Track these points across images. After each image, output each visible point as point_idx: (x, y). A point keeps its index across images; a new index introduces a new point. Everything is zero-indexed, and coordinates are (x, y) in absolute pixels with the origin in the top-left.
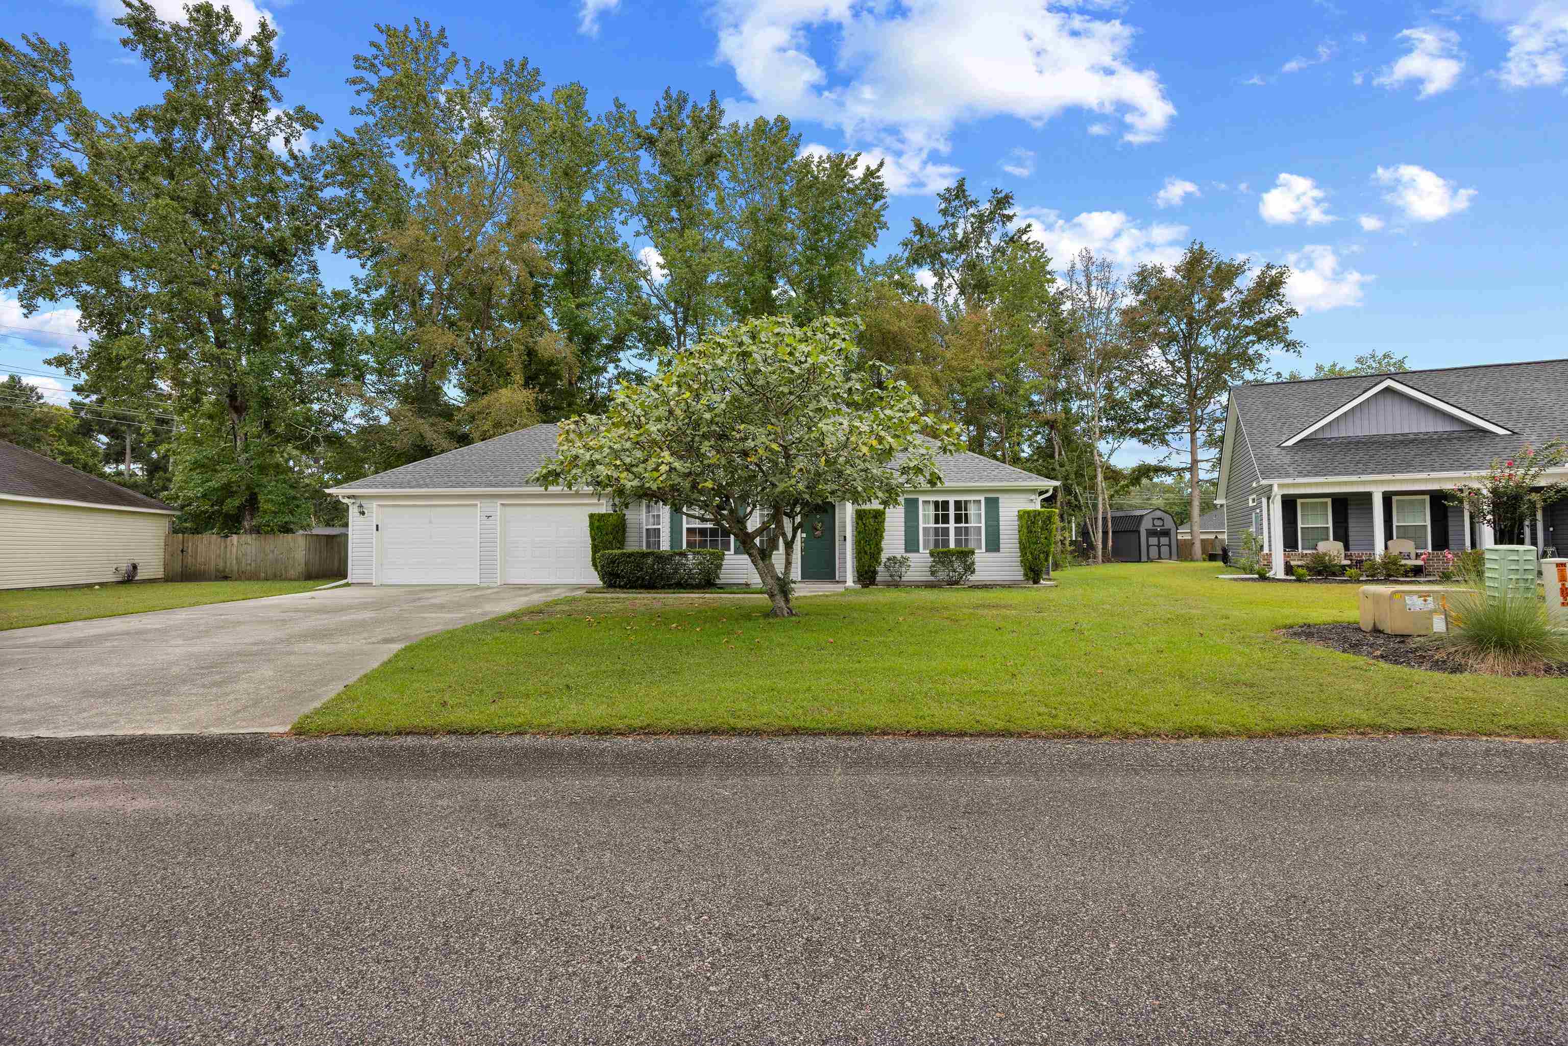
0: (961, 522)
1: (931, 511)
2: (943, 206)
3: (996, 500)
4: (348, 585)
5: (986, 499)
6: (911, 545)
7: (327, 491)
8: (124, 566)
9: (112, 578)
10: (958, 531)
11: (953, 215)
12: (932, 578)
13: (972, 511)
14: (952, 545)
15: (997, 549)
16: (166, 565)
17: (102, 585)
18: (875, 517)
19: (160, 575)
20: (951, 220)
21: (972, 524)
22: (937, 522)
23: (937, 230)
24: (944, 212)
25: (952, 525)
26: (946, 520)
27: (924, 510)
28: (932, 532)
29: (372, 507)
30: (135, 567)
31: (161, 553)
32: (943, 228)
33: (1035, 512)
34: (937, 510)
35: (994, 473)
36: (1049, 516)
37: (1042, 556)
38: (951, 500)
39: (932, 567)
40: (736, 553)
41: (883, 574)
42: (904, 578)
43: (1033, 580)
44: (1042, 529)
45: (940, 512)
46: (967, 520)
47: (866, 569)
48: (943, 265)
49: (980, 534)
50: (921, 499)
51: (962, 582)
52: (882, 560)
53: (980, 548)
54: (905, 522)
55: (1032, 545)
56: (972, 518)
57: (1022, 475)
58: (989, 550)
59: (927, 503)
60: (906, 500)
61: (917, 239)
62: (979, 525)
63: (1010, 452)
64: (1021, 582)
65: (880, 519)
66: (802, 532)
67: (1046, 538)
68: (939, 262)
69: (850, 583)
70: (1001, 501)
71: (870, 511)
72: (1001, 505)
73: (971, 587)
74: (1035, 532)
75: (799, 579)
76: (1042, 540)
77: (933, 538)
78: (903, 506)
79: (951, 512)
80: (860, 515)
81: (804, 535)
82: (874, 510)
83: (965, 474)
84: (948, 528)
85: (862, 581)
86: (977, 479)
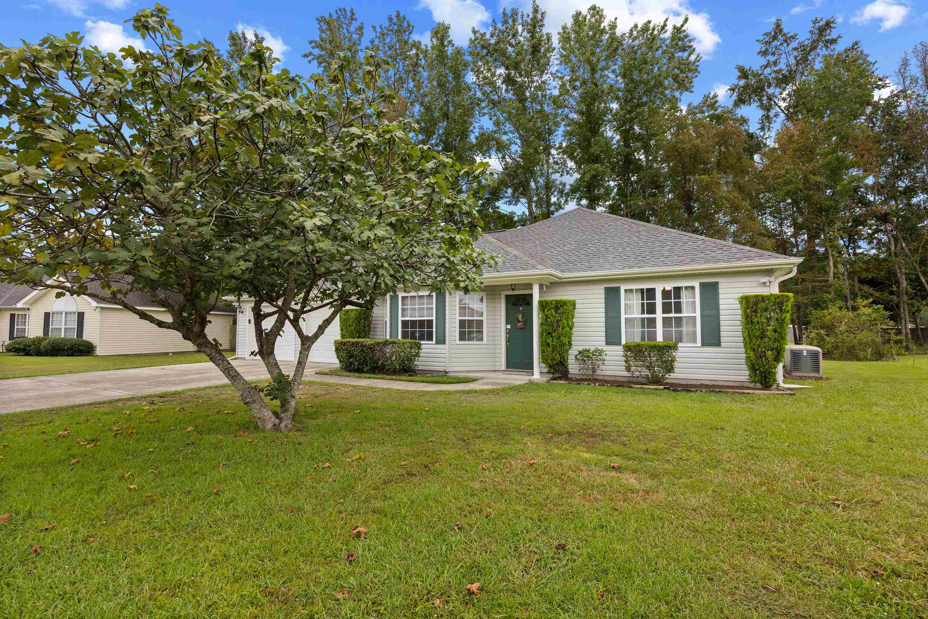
0: (671, 312)
1: (636, 301)
2: (763, 49)
3: (717, 283)
4: (236, 358)
5: (702, 285)
6: (612, 337)
10: (666, 322)
11: (774, 54)
12: (626, 374)
13: (685, 299)
14: (660, 338)
15: (718, 344)
18: (557, 308)
21: (685, 314)
22: (643, 312)
24: (765, 53)
25: (659, 315)
26: (651, 309)
27: (626, 300)
28: (637, 325)
29: (247, 308)
32: (766, 67)
33: (768, 298)
34: (643, 299)
35: (713, 254)
36: (779, 302)
37: (769, 353)
38: (659, 287)
39: (626, 362)
40: (437, 343)
41: (573, 367)
42: (599, 372)
43: (761, 383)
44: (769, 319)
45: (645, 302)
46: (678, 309)
47: (549, 362)
48: (770, 99)
49: (694, 324)
50: (623, 288)
51: (656, 381)
52: (573, 353)
53: (695, 341)
54: (606, 313)
55: (754, 340)
56: (684, 307)
57: (750, 254)
58: (703, 344)
59: (631, 291)
60: (606, 289)
61: (742, 83)
62: (694, 315)
63: (831, 247)
64: (746, 385)
65: (561, 310)
66: (507, 323)
67: (775, 331)
68: (765, 98)
69: (536, 376)
70: (720, 286)
71: (551, 301)
72: (721, 291)
73: (668, 388)
74: (758, 323)
75: (503, 367)
76: (769, 334)
77: (638, 330)
78: (603, 296)
79: (659, 301)
80: (543, 305)
81: (509, 326)
82: (555, 301)
83: (676, 257)
84: (655, 318)
85: (553, 373)
86: (688, 260)
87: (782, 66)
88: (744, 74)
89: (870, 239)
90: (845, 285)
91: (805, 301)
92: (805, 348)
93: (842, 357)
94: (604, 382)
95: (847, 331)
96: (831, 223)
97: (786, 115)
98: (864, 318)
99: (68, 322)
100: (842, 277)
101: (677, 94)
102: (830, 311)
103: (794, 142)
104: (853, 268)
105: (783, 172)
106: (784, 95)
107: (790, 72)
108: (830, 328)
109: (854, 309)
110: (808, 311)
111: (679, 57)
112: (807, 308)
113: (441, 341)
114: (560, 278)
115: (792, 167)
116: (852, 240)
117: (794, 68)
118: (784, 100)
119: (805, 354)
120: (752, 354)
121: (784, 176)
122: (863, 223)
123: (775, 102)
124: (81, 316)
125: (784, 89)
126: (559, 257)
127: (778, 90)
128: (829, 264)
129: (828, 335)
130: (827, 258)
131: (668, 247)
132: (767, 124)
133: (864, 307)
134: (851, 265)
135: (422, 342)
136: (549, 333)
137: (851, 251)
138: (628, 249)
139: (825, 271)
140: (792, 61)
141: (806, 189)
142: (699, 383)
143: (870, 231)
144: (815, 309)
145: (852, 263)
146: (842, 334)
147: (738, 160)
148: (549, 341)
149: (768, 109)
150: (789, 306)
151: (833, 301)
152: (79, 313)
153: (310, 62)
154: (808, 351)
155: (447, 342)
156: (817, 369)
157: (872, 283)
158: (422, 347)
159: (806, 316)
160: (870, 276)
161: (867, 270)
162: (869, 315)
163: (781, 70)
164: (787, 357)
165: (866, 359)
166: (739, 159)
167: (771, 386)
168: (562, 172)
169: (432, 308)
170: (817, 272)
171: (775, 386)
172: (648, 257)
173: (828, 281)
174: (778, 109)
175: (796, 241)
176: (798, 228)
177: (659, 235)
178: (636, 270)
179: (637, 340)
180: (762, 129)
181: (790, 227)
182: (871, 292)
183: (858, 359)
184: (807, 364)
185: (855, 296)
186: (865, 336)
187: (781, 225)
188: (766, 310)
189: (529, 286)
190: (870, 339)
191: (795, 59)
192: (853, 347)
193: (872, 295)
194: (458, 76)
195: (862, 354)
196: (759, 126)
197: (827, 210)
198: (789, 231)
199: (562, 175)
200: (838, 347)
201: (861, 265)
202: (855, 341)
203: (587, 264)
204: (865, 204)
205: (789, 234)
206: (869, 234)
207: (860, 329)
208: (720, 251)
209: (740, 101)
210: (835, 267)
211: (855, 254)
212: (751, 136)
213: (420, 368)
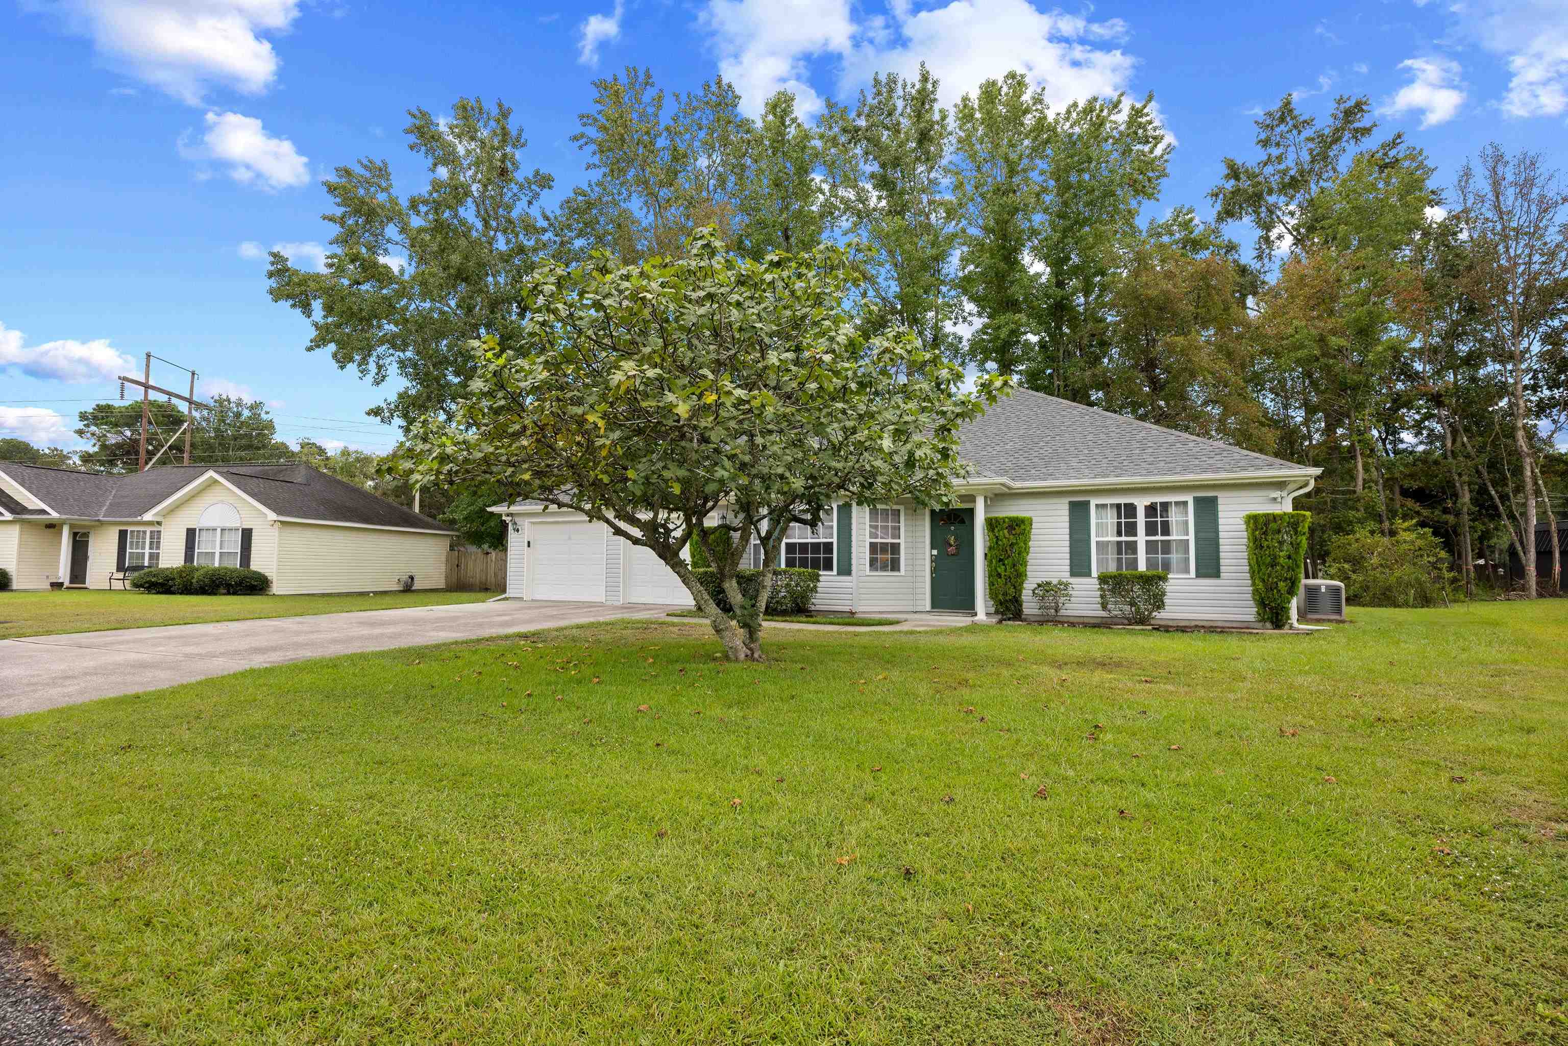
0: (1156, 534)
1: (1111, 518)
2: (1263, 136)
3: (1215, 499)
4: (506, 599)
5: (1196, 500)
6: (1080, 566)
7: (489, 509)
8: (405, 578)
9: (396, 587)
10: (1151, 546)
11: (1278, 144)
12: (1104, 614)
13: (1174, 517)
14: (1142, 567)
15: (1217, 575)
16: (446, 577)
17: (375, 593)
18: (1011, 528)
19: (442, 585)
20: (1275, 152)
21: (1174, 537)
22: (1119, 534)
23: (1257, 170)
24: (1265, 143)
25: (1141, 538)
26: (1131, 529)
27: (1097, 518)
28: (1112, 550)
29: (525, 524)
30: (412, 578)
31: (443, 567)
32: (1266, 164)
33: (1281, 517)
34: (1119, 517)
35: (1211, 461)
36: (1294, 524)
37: (1281, 584)
38: (1141, 503)
39: (1102, 597)
40: (839, 574)
41: (1030, 606)
42: (1062, 612)
43: (1272, 622)
44: (1281, 543)
45: (1123, 520)
46: (1166, 531)
47: (1001, 597)
48: (1271, 212)
49: (1187, 551)
50: (1094, 502)
51: (1143, 621)
52: (1029, 585)
53: (1187, 571)
54: (1071, 534)
55: (1263, 568)
56: (1173, 528)
57: (1257, 462)
58: (1199, 575)
59: (1104, 506)
60: (1072, 504)
61: (1230, 185)
62: (1185, 538)
63: (1359, 441)
64: (1252, 625)
65: (1018, 530)
66: (932, 548)
67: (1289, 557)
68: (1263, 209)
69: (981, 616)
70: (1220, 501)
71: (1004, 519)
72: (1220, 508)
73: (1157, 629)
74: (1268, 547)
75: (928, 608)
76: (1281, 560)
77: (1112, 556)
78: (1067, 513)
79: (1141, 520)
80: (992, 524)
81: (935, 552)
82: (1009, 518)
83: (1162, 464)
84: (1136, 542)
85: (1002, 614)
86: (1178, 470)
87: (1290, 162)
88: (1234, 172)
89: (1418, 428)
90: (1380, 498)
91: (1322, 522)
92: (1322, 583)
93: (1372, 604)
94: (1073, 624)
95: (1381, 565)
96: (1360, 407)
97: (1295, 237)
98: (1406, 546)
99: (226, 544)
100: (1374, 488)
101: (1133, 204)
102: (1358, 536)
103: (1306, 285)
104: (1392, 473)
105: (1290, 331)
106: (1292, 207)
107: (1302, 173)
108: (1357, 562)
109: (1392, 533)
110: (1325, 536)
111: (1138, 151)
112: (1323, 532)
113: (845, 570)
114: (1009, 488)
115: (1304, 323)
116: (1391, 431)
117: (1307, 167)
118: (1292, 214)
119: (1323, 590)
120: (1260, 585)
121: (1292, 336)
122: (1409, 405)
123: (1278, 217)
124: (247, 534)
125: (1292, 197)
126: (1002, 459)
127: (1283, 199)
128: (1356, 467)
129: (1354, 572)
130: (1354, 457)
131: (1150, 450)
132: (1267, 251)
133: (1405, 530)
134: (1388, 469)
135: (821, 573)
136: (1001, 560)
137: (1389, 446)
138: (1096, 451)
139: (1352, 477)
140: (1306, 157)
141: (1323, 355)
142: (1193, 624)
143: (1417, 417)
144: (1336, 533)
145: (1390, 467)
146: (1374, 569)
147: (1224, 310)
148: (1001, 570)
149: (1268, 227)
150: (1305, 527)
151: (1361, 521)
152: (243, 530)
153: (581, 148)
154: (1327, 587)
155: (854, 572)
156: (1339, 611)
157: (1420, 495)
158: (821, 578)
159: (1323, 543)
160: (1415, 485)
161: (1412, 476)
162: (1413, 542)
163: (1288, 169)
164: (1301, 591)
165: (1406, 605)
166: (1226, 309)
167: (1283, 625)
168: (956, 318)
169: (832, 527)
170: (1339, 479)
171: (1287, 626)
172: (1125, 463)
173: (1355, 492)
174: (1282, 227)
175: (1309, 432)
176: (1311, 410)
177: (1135, 432)
178: (1112, 480)
179: (1112, 568)
180: (1260, 257)
181: (1300, 408)
182: (1418, 509)
183: (1396, 605)
184: (1326, 603)
185: (1393, 514)
186: (1405, 572)
187: (1286, 407)
188: (1279, 531)
189: (972, 498)
190: (1413, 576)
191: (1311, 153)
192: (1389, 589)
193: (1418, 513)
194: (803, 170)
195: (1401, 599)
196: (1255, 253)
197: (1355, 388)
198: (1298, 416)
199: (955, 324)
200: (1368, 587)
201: (1402, 468)
202: (1393, 580)
203: (1044, 470)
204: (1410, 376)
205: (1299, 419)
206: (1414, 420)
207: (1400, 560)
208: (1218, 458)
209: (1228, 213)
210: (1366, 469)
211: (1396, 452)
212: (1243, 270)
213: (818, 608)
